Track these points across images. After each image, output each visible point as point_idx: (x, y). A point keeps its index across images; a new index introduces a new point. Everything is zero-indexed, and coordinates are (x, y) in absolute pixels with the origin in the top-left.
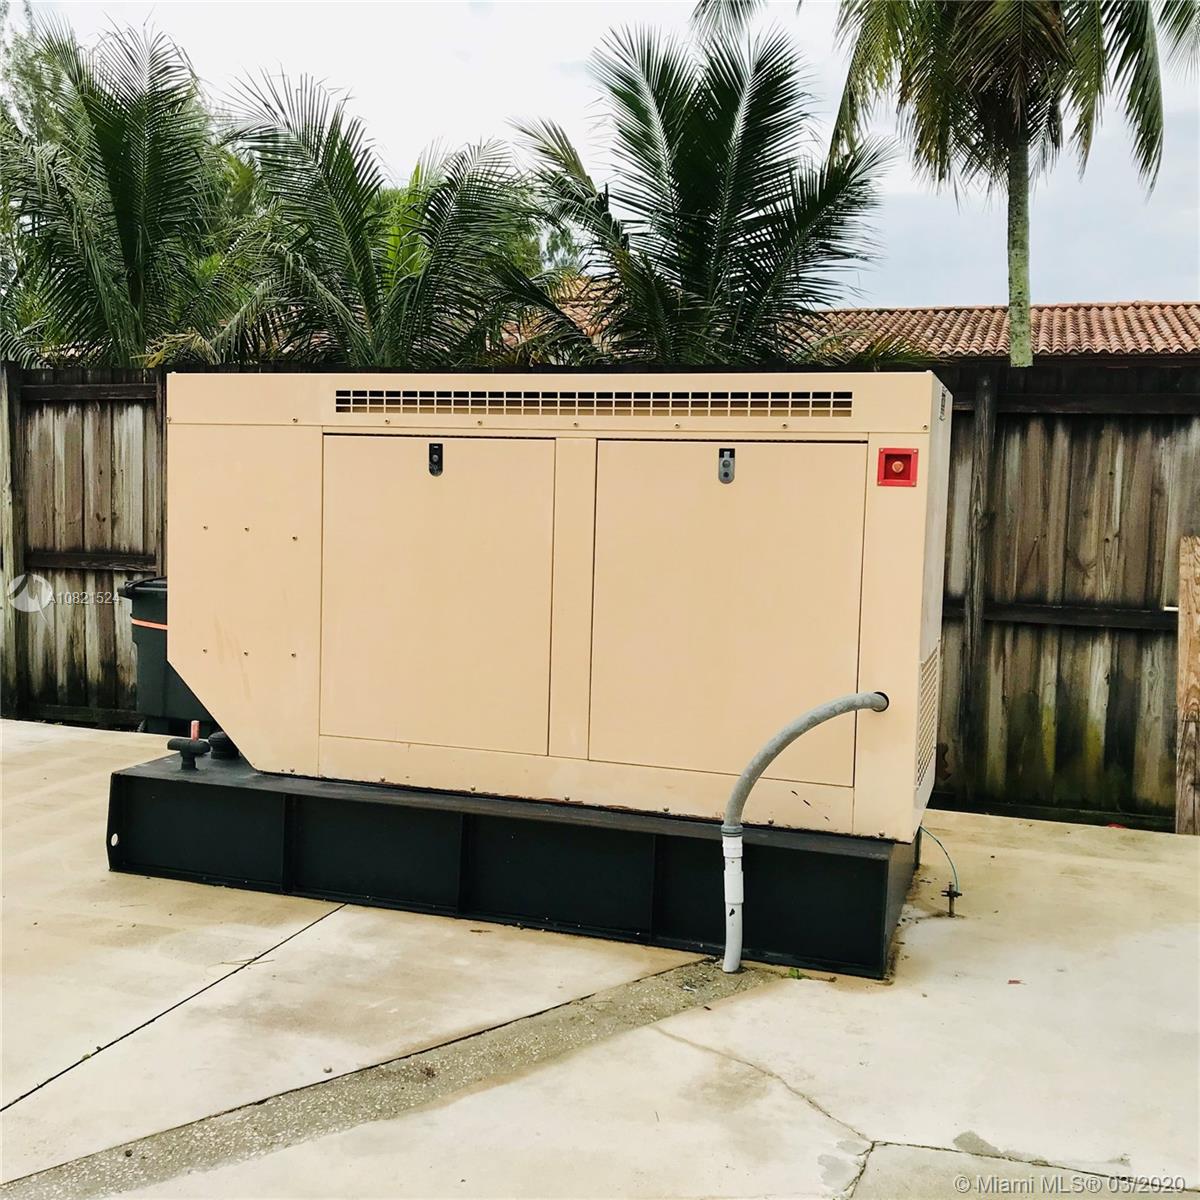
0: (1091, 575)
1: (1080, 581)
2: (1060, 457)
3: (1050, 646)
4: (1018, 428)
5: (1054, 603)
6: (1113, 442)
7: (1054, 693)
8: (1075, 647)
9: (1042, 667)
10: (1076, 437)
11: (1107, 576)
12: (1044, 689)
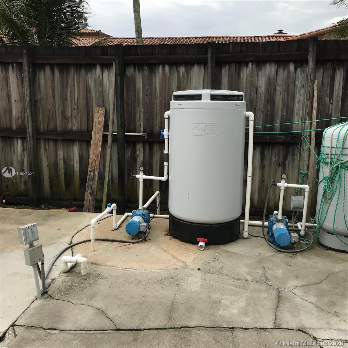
0: (70, 121)
1: (67, 124)
2: (57, 80)
3: (60, 146)
4: (42, 69)
5: (60, 132)
6: (73, 74)
7: (63, 163)
8: (67, 147)
9: (58, 154)
10: (61, 72)
11: (75, 122)
12: (59, 161)
